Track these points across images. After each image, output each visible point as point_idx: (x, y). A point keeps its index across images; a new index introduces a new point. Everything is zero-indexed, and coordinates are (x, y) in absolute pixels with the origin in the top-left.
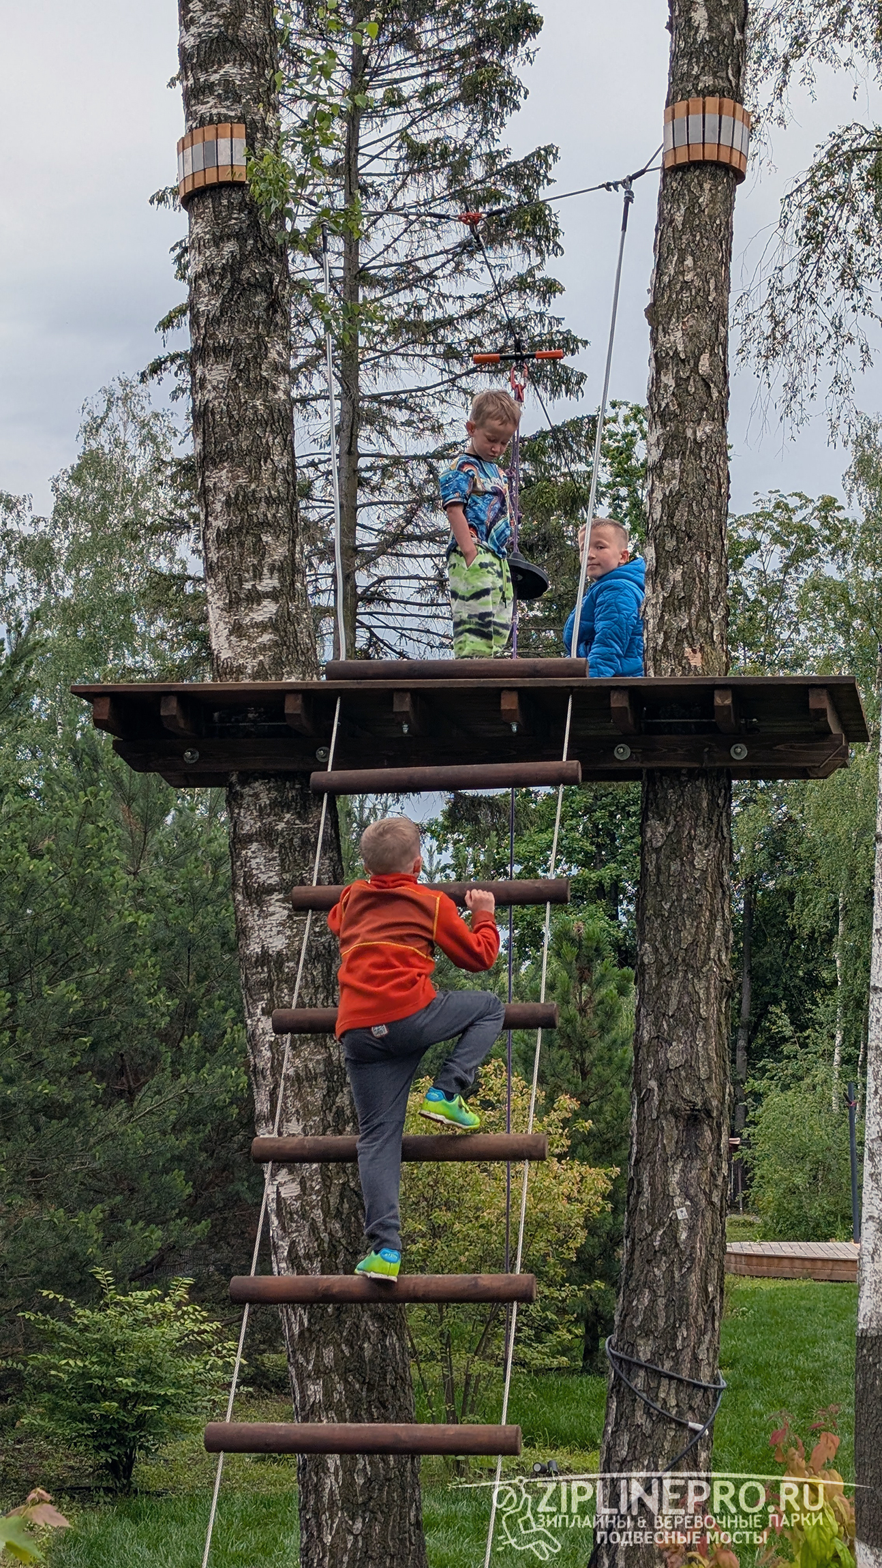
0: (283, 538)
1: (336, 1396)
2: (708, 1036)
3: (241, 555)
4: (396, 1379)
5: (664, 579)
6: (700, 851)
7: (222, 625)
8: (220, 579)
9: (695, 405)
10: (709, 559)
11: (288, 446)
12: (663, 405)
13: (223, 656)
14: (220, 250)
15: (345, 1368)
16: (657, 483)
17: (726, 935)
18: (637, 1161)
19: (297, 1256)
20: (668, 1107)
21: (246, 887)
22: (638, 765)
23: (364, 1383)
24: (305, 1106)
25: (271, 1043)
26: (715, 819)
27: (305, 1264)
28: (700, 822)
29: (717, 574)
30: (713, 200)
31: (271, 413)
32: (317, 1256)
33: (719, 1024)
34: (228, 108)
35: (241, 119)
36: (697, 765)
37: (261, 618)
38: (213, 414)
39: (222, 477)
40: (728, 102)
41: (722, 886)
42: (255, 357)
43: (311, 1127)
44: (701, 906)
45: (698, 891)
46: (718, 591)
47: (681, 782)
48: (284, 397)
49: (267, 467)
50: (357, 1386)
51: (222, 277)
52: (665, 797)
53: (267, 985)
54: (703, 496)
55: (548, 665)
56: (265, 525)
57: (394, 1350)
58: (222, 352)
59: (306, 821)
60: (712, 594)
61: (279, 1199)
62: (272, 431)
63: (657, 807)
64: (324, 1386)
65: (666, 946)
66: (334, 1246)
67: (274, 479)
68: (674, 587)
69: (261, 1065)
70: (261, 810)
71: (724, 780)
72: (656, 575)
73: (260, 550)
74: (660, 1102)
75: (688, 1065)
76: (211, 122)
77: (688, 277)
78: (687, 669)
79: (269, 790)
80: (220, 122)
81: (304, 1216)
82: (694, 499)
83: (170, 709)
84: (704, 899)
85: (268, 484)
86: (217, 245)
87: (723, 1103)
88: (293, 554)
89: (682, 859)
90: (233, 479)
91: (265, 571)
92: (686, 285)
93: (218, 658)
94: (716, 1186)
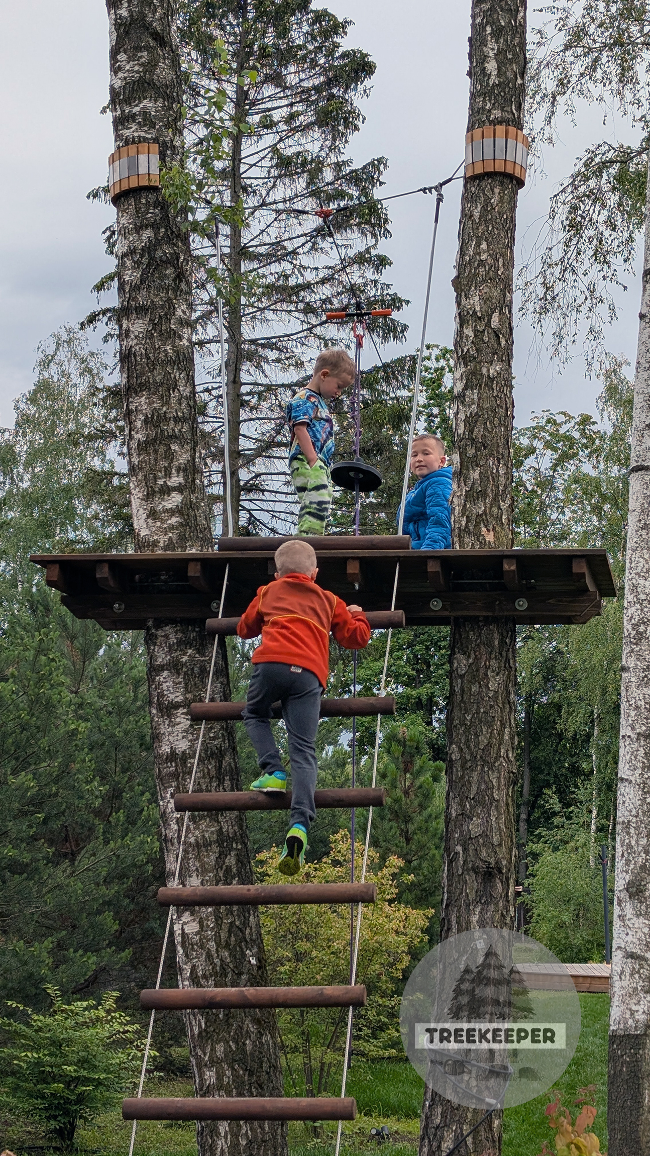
0: (187, 447)
1: (226, 1080)
2: (499, 814)
3: (156, 460)
4: (270, 1067)
5: (466, 478)
6: (493, 677)
7: (141, 510)
8: (140, 477)
9: (488, 351)
10: (499, 463)
11: (191, 379)
12: (465, 350)
13: (142, 534)
14: (140, 236)
15: (232, 1059)
16: (461, 407)
17: (512, 739)
18: (447, 905)
19: (197, 977)
20: (470, 866)
21: (159, 704)
22: (446, 613)
23: (246, 1070)
24: (202, 866)
25: (177, 819)
26: (504, 654)
27: (203, 982)
28: (493, 656)
29: (505, 474)
30: (501, 200)
31: (178, 355)
32: (211, 976)
33: (507, 805)
34: (146, 132)
35: (155, 140)
36: (490, 614)
37: (170, 506)
38: (135, 356)
39: (141, 402)
40: (512, 129)
41: (509, 703)
42: (166, 315)
43: (207, 881)
44: (494, 717)
45: (491, 707)
46: (506, 486)
47: (479, 627)
48: (187, 344)
49: (175, 395)
50: (241, 1072)
51: (142, 256)
52: (467, 637)
53: (175, 776)
54: (494, 417)
55: (382, 541)
56: (173, 437)
57: (268, 1045)
58: (142, 310)
59: (203, 655)
60: (501, 488)
61: (183, 934)
62: (179, 369)
63: (462, 644)
64: (217, 1072)
65: (468, 747)
66: (224, 969)
67: (180, 404)
68: (473, 483)
69: (170, 835)
70: (170, 647)
71: (510, 625)
72: (461, 475)
73: (170, 456)
74: (465, 862)
75: (484, 835)
76: (133, 142)
77: (483, 257)
78: (483, 543)
79: (176, 632)
80: (140, 142)
81: (202, 947)
82: (488, 419)
83: (103, 572)
84: (496, 713)
85: (176, 407)
86: (138, 232)
87: (510, 863)
88: (194, 459)
89: (480, 683)
90: (150, 404)
91: (174, 471)
92: (482, 263)
93: (139, 535)
94: (506, 924)
